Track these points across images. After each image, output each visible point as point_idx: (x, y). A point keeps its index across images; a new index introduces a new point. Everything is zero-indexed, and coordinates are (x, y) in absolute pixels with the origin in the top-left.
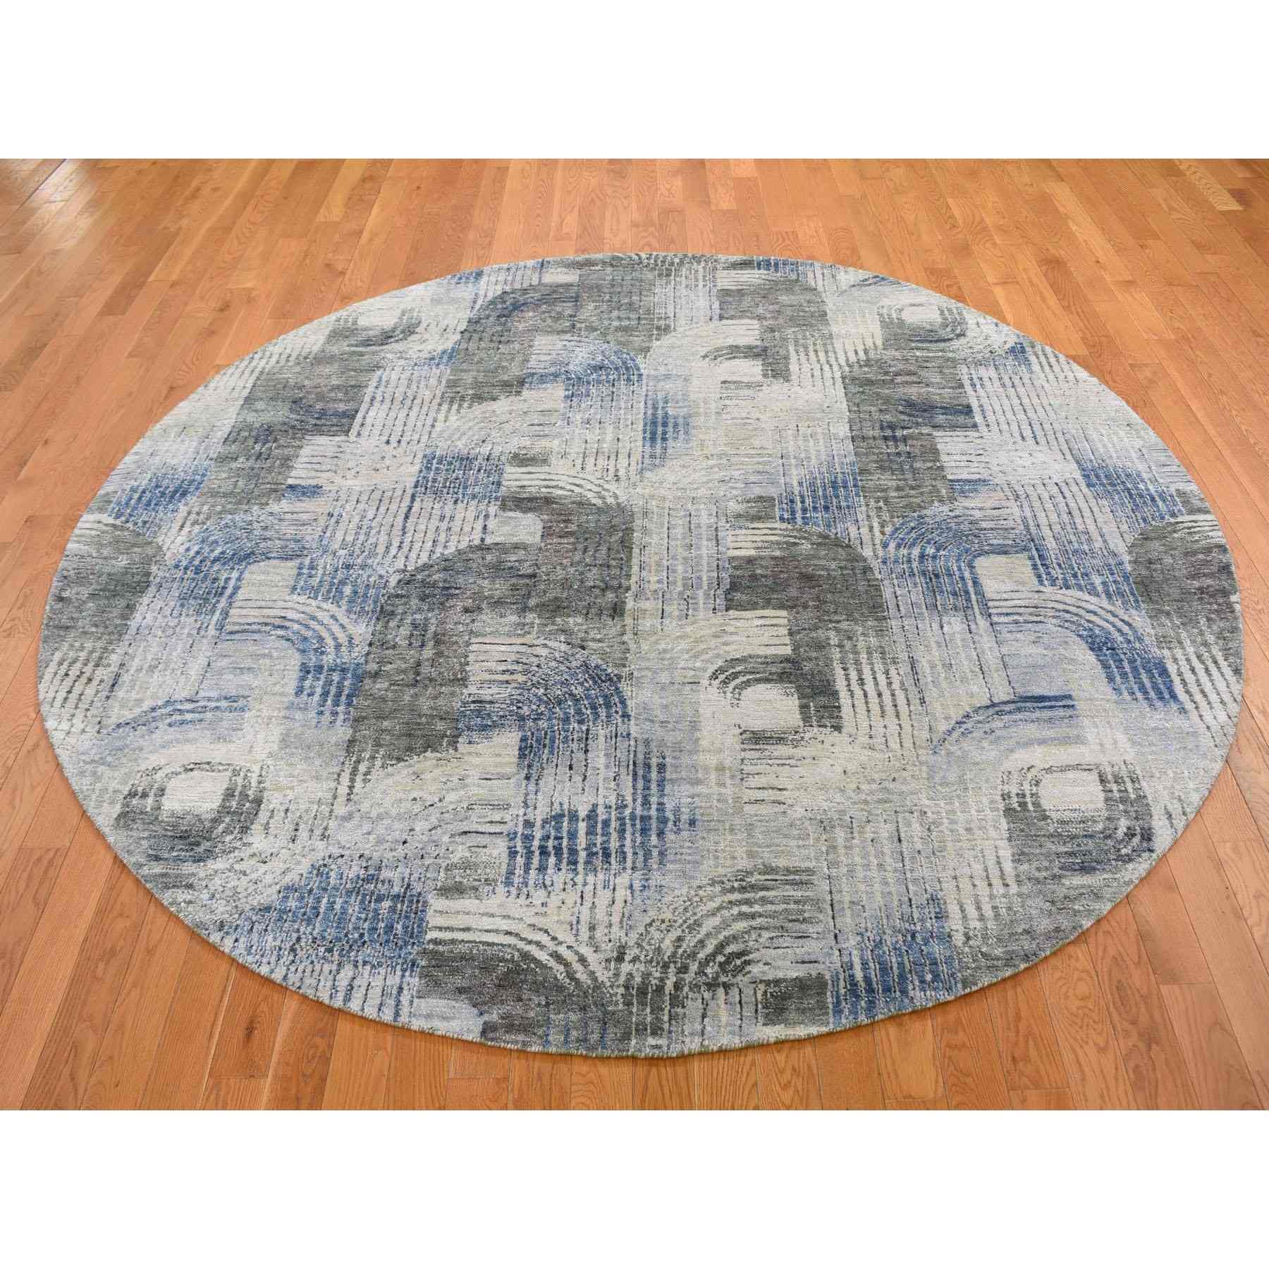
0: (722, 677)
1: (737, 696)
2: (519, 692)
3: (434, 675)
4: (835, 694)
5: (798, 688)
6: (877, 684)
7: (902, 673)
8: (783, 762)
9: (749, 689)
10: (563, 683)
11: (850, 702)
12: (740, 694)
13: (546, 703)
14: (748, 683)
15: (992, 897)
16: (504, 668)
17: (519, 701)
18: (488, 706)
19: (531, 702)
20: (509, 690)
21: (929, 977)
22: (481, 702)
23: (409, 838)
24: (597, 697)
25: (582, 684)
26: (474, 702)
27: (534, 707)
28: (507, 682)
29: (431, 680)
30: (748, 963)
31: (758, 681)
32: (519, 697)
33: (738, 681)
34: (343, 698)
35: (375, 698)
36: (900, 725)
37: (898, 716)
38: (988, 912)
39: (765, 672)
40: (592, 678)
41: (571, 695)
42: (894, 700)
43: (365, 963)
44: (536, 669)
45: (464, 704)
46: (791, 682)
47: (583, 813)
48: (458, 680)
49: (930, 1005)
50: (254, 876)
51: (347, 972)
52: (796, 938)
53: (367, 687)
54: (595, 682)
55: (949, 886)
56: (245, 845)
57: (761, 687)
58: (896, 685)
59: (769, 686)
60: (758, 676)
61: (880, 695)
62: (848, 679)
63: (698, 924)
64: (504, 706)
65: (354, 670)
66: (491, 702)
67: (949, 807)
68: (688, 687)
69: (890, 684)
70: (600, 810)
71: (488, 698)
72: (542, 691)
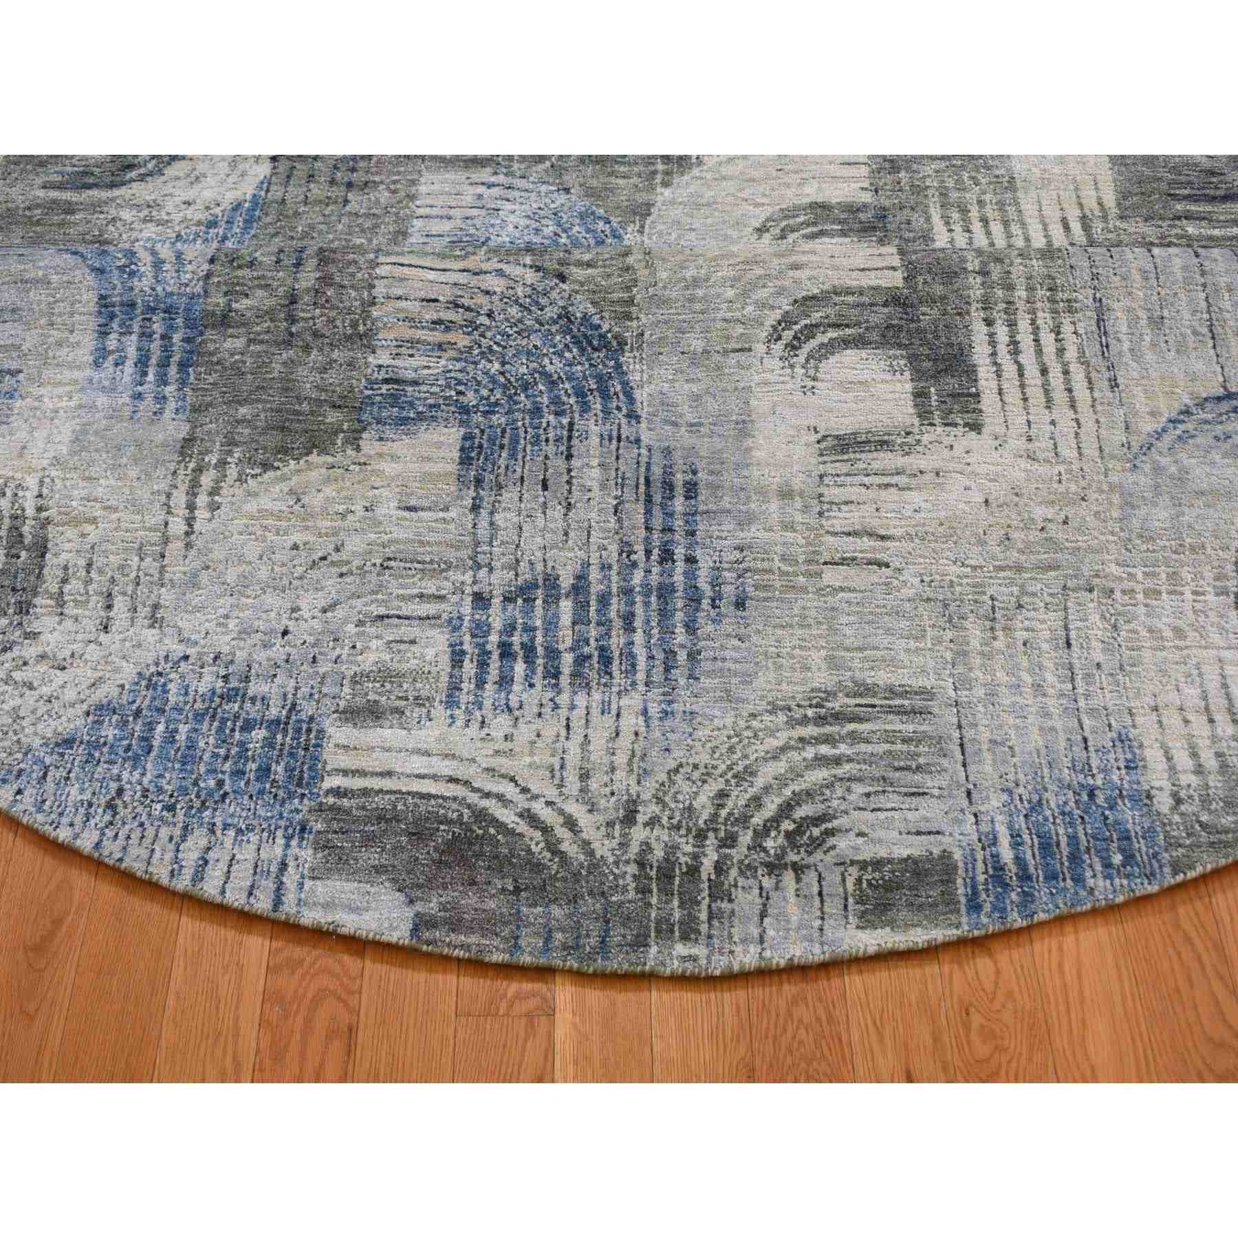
0: (788, 335)
1: (812, 372)
2: (459, 366)
3: (320, 323)
4: (971, 372)
5: (913, 359)
6: (1039, 352)
7: (1081, 331)
8: (886, 480)
9: (832, 360)
10: (529, 353)
11: (994, 384)
12: (817, 368)
13: (505, 387)
14: (829, 348)
15: (1214, 739)
16: (435, 317)
17: (459, 383)
18: (410, 389)
19: (479, 383)
20: (443, 362)
21: (1117, 859)
22: (397, 381)
23: (291, 624)
24: (585, 378)
25: (560, 354)
26: (386, 381)
27: (485, 392)
28: (440, 346)
29: (316, 334)
30: (831, 833)
31: (846, 343)
32: (459, 376)
33: (813, 343)
34: (173, 371)
35: (225, 369)
36: (1077, 421)
37: (1073, 407)
38: (1211, 763)
39: (858, 324)
40: (577, 343)
41: (546, 375)
42: (1067, 381)
43: (226, 826)
44: (486, 321)
45: (372, 383)
46: (900, 346)
47: (566, 582)
48: (360, 337)
49: (1120, 899)
50: (45, 690)
51: (198, 839)
52: (906, 794)
53: (211, 347)
54: (582, 350)
55: (1146, 722)
56: (27, 635)
57: (851, 356)
58: (1071, 354)
59: (864, 353)
60: (848, 331)
61: (1044, 371)
62: (993, 343)
63: (750, 772)
64: (435, 389)
65: (187, 310)
66: (415, 383)
67: (1149, 583)
68: (733, 359)
69: (1061, 351)
70: (594, 575)
71: (410, 375)
72: (497, 366)
